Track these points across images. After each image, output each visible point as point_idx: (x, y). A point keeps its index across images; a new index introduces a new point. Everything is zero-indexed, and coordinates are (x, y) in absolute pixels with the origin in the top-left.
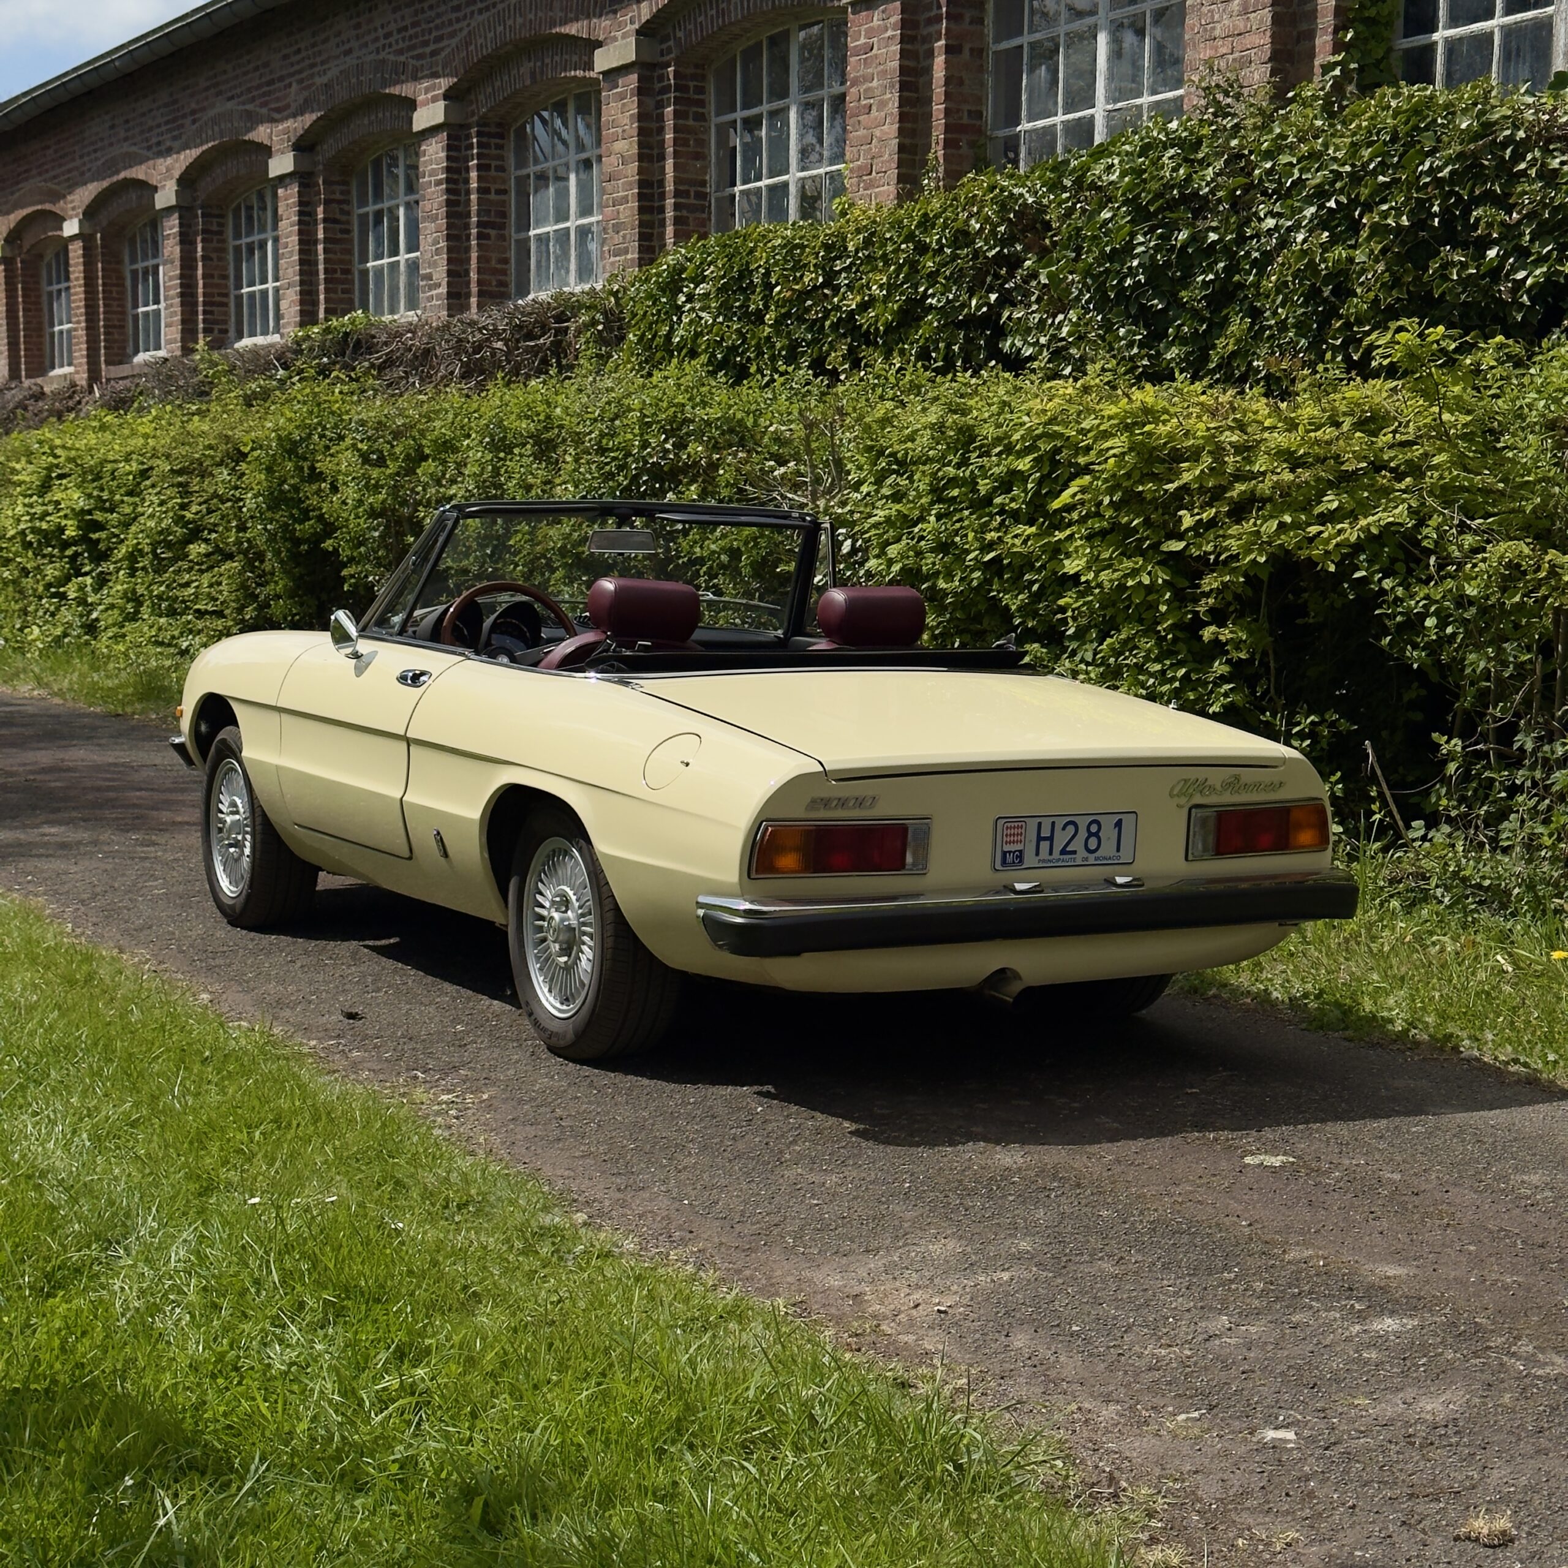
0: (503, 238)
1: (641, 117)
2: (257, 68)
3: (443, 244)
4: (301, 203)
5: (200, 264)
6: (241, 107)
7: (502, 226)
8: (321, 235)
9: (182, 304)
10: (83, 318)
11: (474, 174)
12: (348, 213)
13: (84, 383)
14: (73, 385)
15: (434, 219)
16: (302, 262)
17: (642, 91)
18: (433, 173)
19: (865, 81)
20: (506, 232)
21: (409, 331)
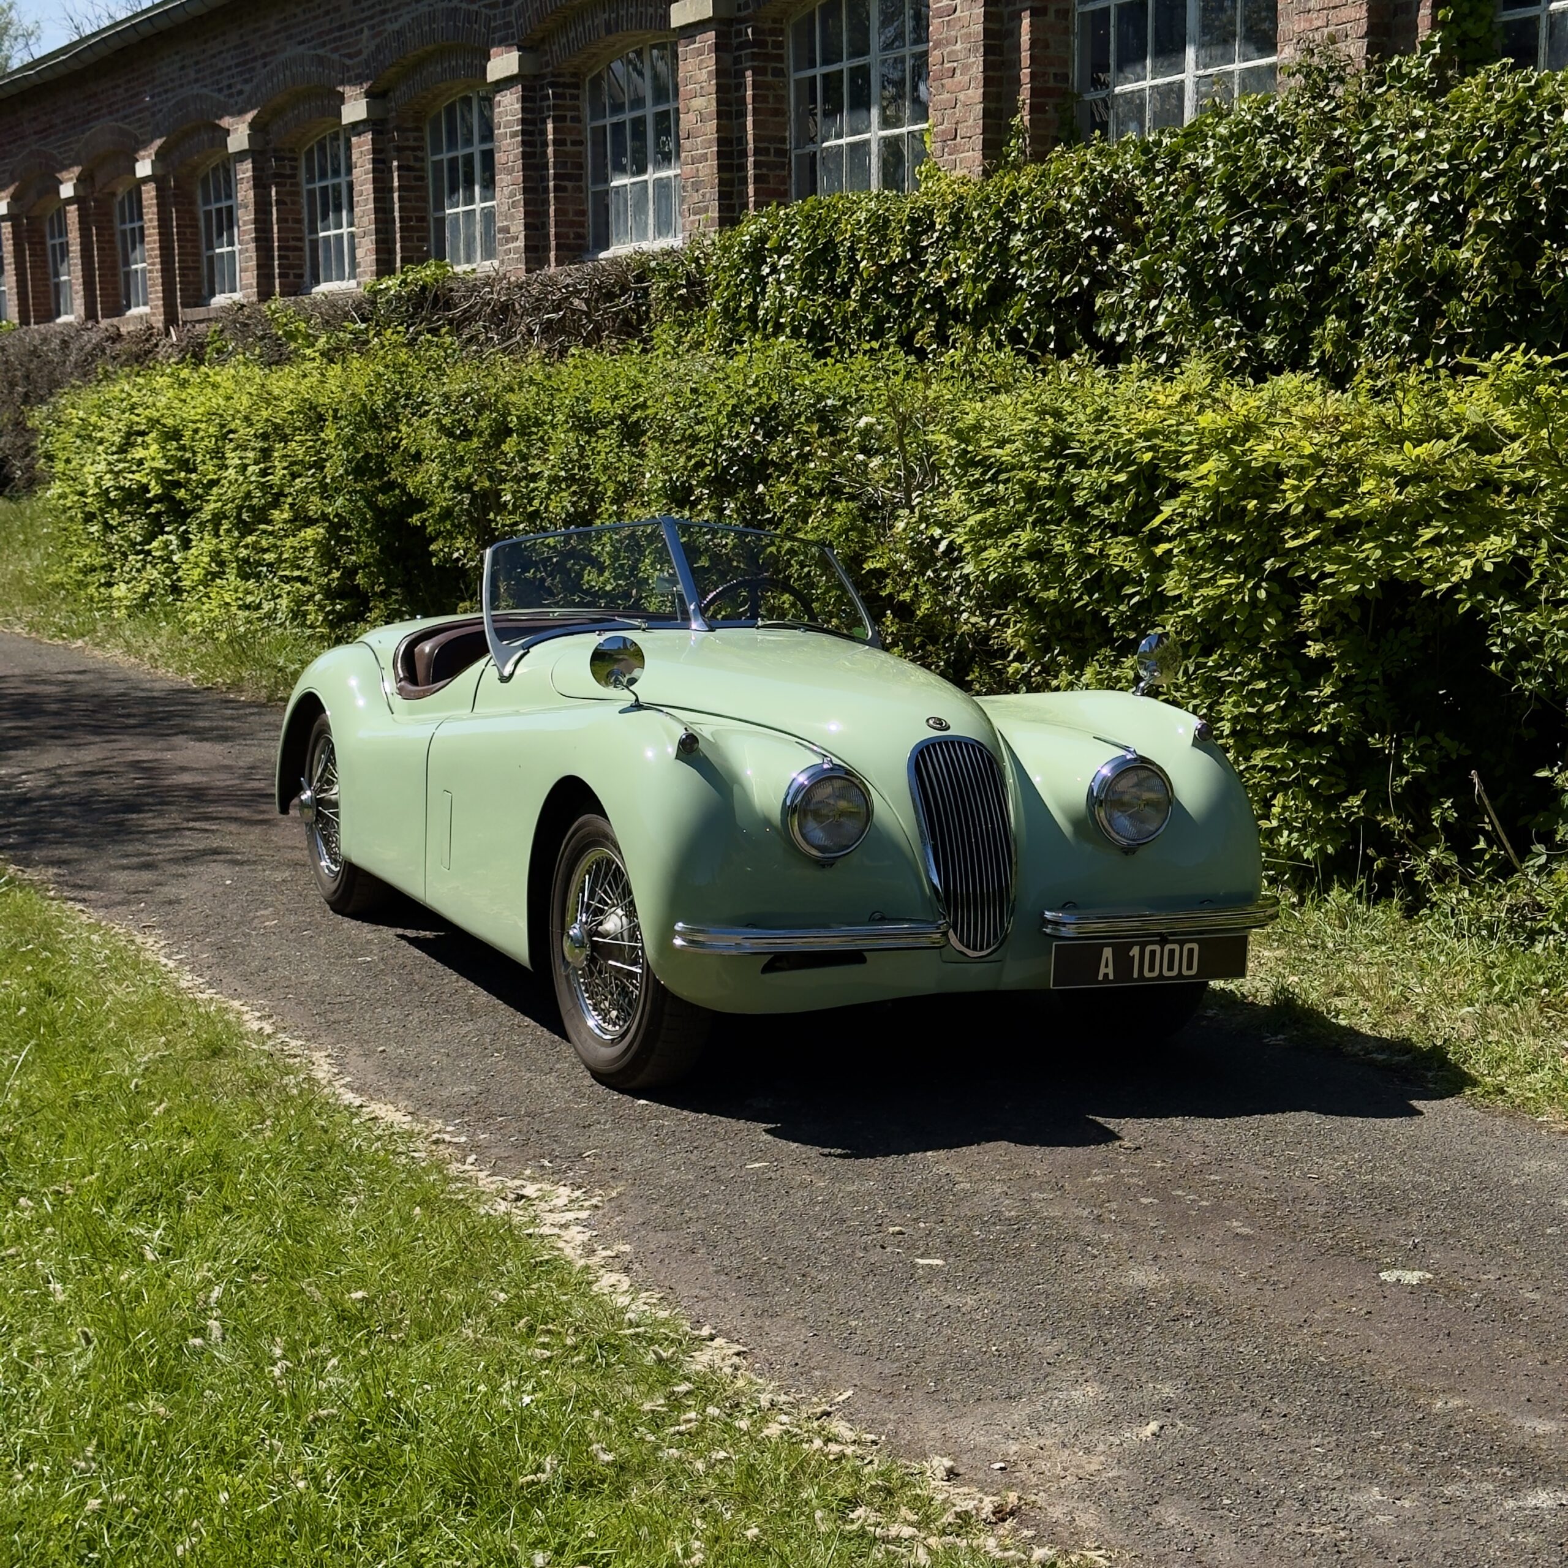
0: (579, 189)
1: (720, 73)
2: (327, 13)
3: (520, 197)
4: (375, 151)
5: (274, 209)
6: (313, 52)
7: (579, 178)
8: (396, 184)
9: (258, 249)
10: (158, 260)
11: (550, 126)
12: (422, 160)
13: (160, 325)
14: (151, 328)
15: (510, 171)
16: (377, 210)
17: (719, 48)
18: (508, 124)
19: (948, 43)
20: (583, 184)
21: (486, 285)
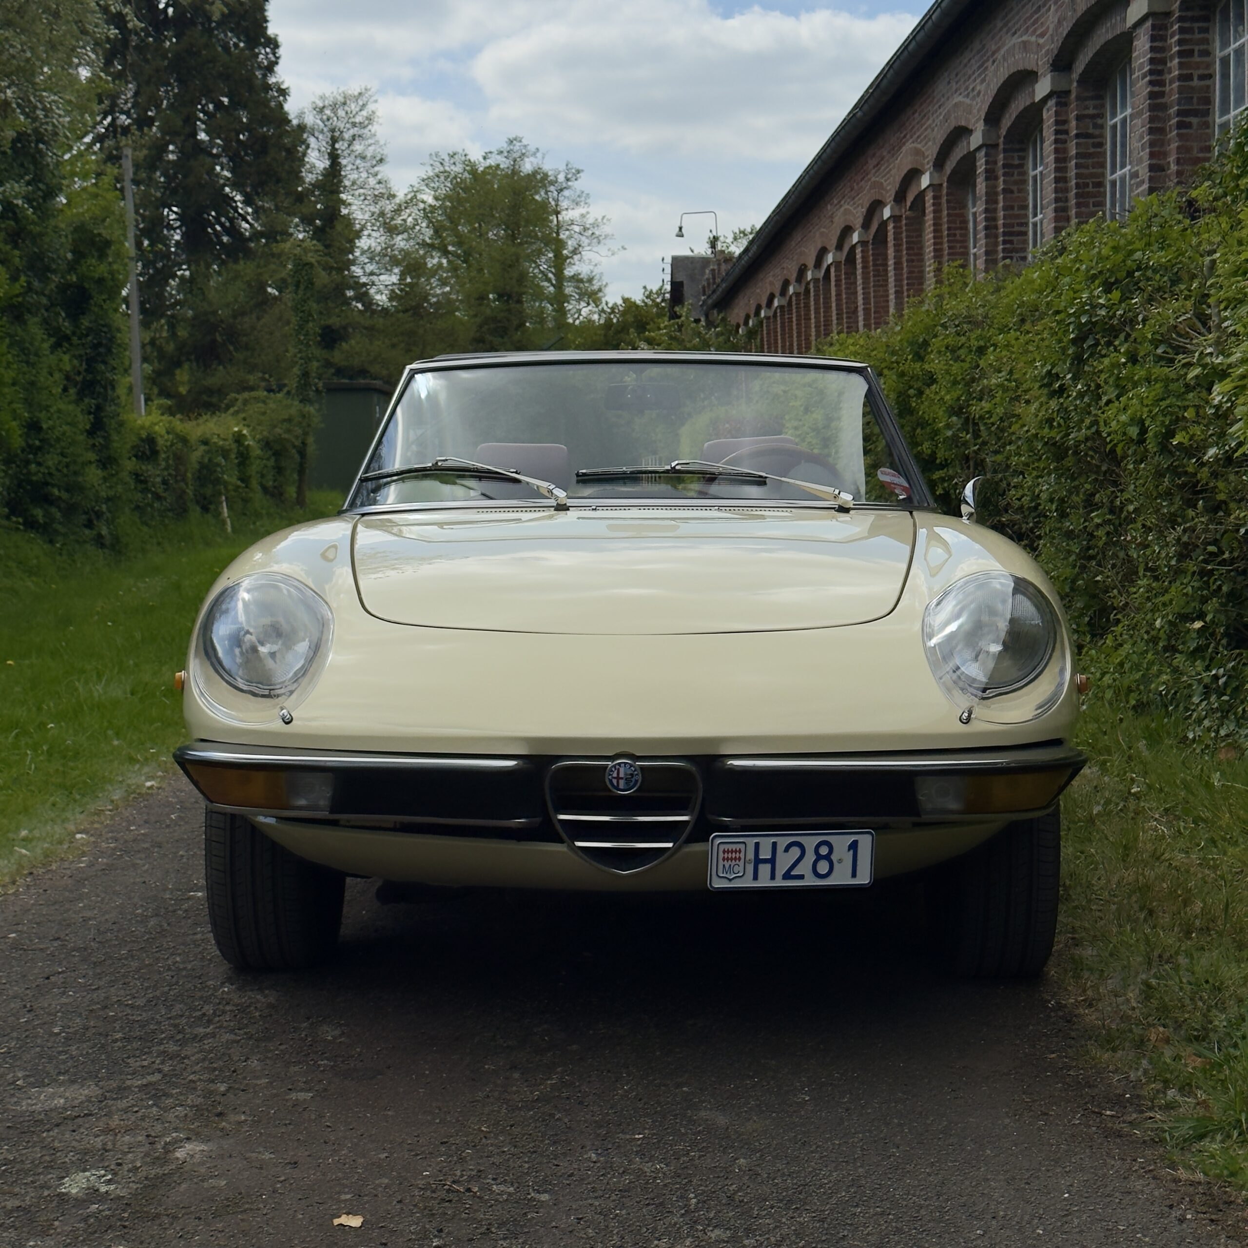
0: (1207, 125)
3: (1146, 139)
4: (1057, 123)
5: (1001, 197)
6: (1020, 40)
7: (1207, 113)
8: (1073, 152)
9: (987, 236)
11: (1175, 62)
12: (1102, 127)
15: (1142, 113)
16: (1057, 180)
18: (1141, 66)
20: (1210, 119)
